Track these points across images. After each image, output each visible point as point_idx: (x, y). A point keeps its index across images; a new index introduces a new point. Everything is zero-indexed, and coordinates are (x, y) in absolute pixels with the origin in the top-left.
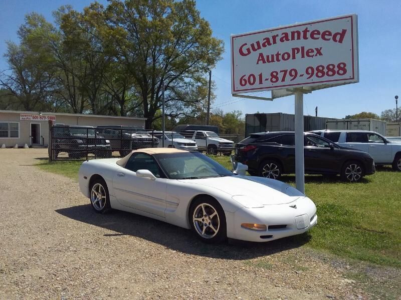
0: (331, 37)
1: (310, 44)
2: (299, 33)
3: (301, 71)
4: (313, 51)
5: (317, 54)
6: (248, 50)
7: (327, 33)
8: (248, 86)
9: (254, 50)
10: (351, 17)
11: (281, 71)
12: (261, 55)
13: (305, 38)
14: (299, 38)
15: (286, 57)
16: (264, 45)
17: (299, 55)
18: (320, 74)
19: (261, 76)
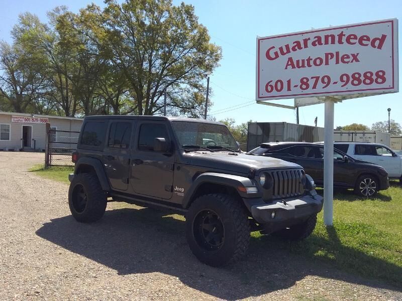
0: (369, 43)
1: (345, 49)
2: (333, 37)
3: (335, 78)
4: (348, 57)
5: (353, 60)
6: (276, 54)
7: (365, 38)
8: (274, 93)
9: (283, 54)
10: (392, 22)
11: (312, 78)
12: (290, 59)
13: (340, 42)
14: (333, 42)
15: (318, 62)
16: (294, 49)
17: (332, 61)
18: (356, 82)
19: (289, 82)
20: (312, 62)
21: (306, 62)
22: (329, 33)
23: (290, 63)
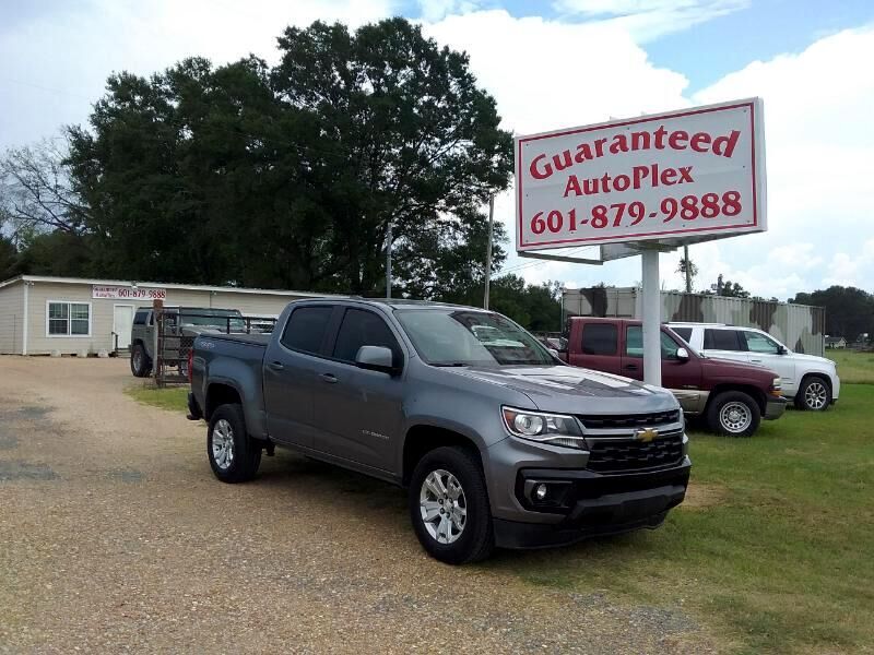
6: (548, 168)
9: (560, 167)
14: (646, 146)
16: (579, 160)
18: (689, 213)
19: (572, 214)
20: (610, 184)
21: (600, 184)
22: (638, 129)
23: (572, 185)
